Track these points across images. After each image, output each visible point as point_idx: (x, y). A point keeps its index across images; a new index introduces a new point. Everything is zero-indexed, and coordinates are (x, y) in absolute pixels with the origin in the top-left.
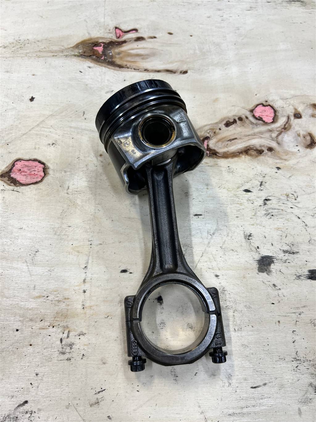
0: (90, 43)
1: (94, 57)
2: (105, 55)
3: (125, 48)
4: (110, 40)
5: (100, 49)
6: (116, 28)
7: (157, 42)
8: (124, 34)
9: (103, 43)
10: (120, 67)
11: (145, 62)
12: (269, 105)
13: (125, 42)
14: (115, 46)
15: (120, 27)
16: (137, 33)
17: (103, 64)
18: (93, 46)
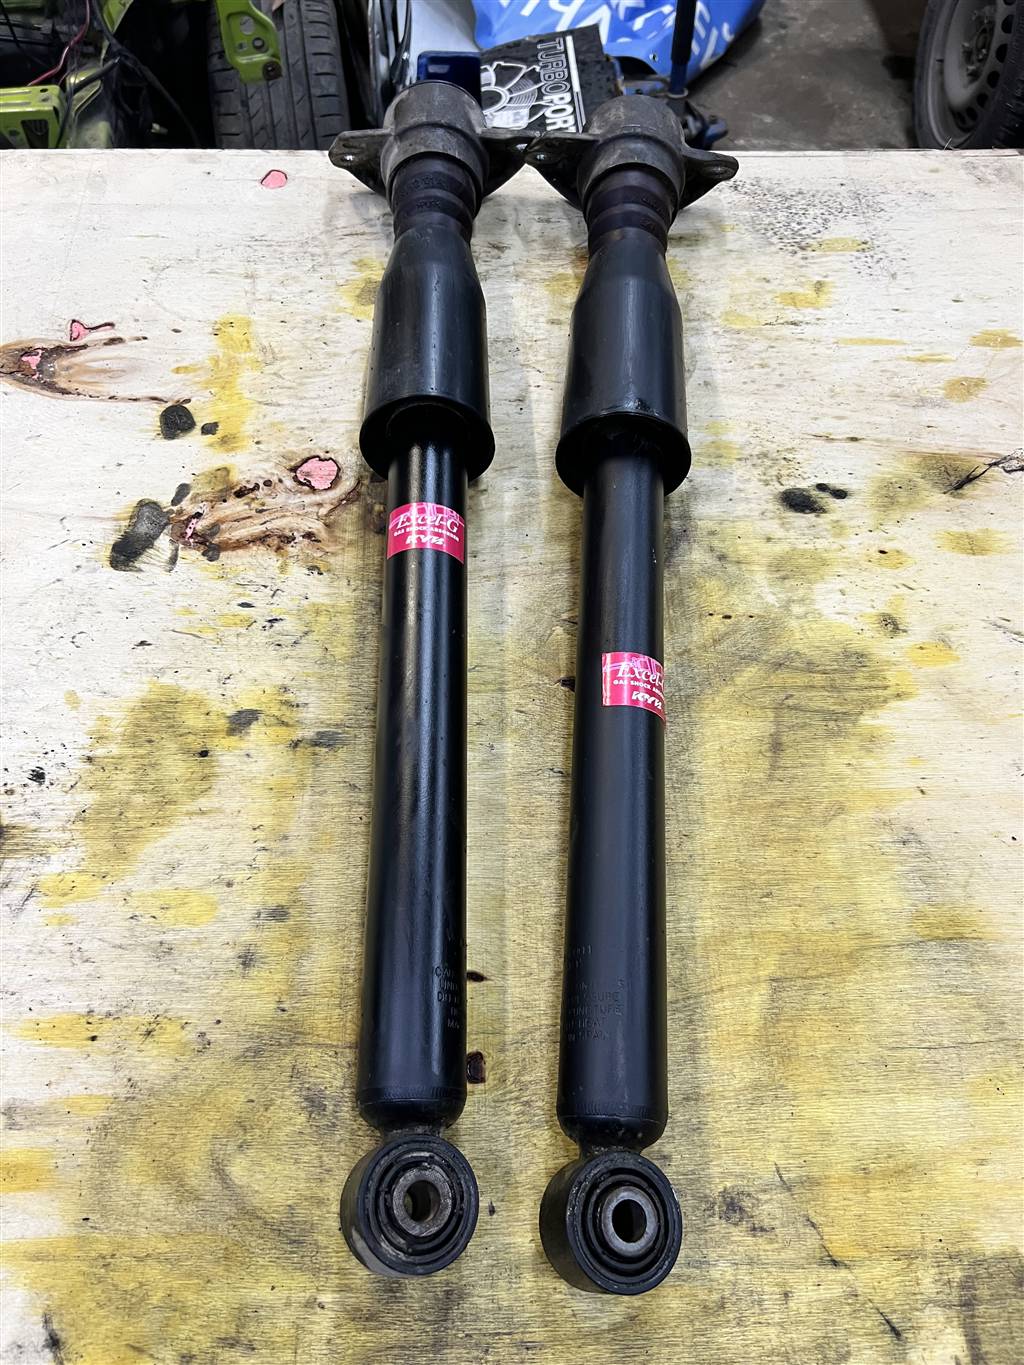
0: (16, 350)
1: (19, 375)
2: (41, 372)
3: (81, 357)
4: (57, 344)
5: (34, 361)
6: (74, 321)
7: (147, 347)
8: (87, 331)
9: (43, 349)
10: (64, 392)
11: (115, 383)
12: (331, 459)
13: (84, 347)
14: (64, 354)
15: (81, 321)
16: (112, 331)
17: (33, 388)
18: (22, 356)
